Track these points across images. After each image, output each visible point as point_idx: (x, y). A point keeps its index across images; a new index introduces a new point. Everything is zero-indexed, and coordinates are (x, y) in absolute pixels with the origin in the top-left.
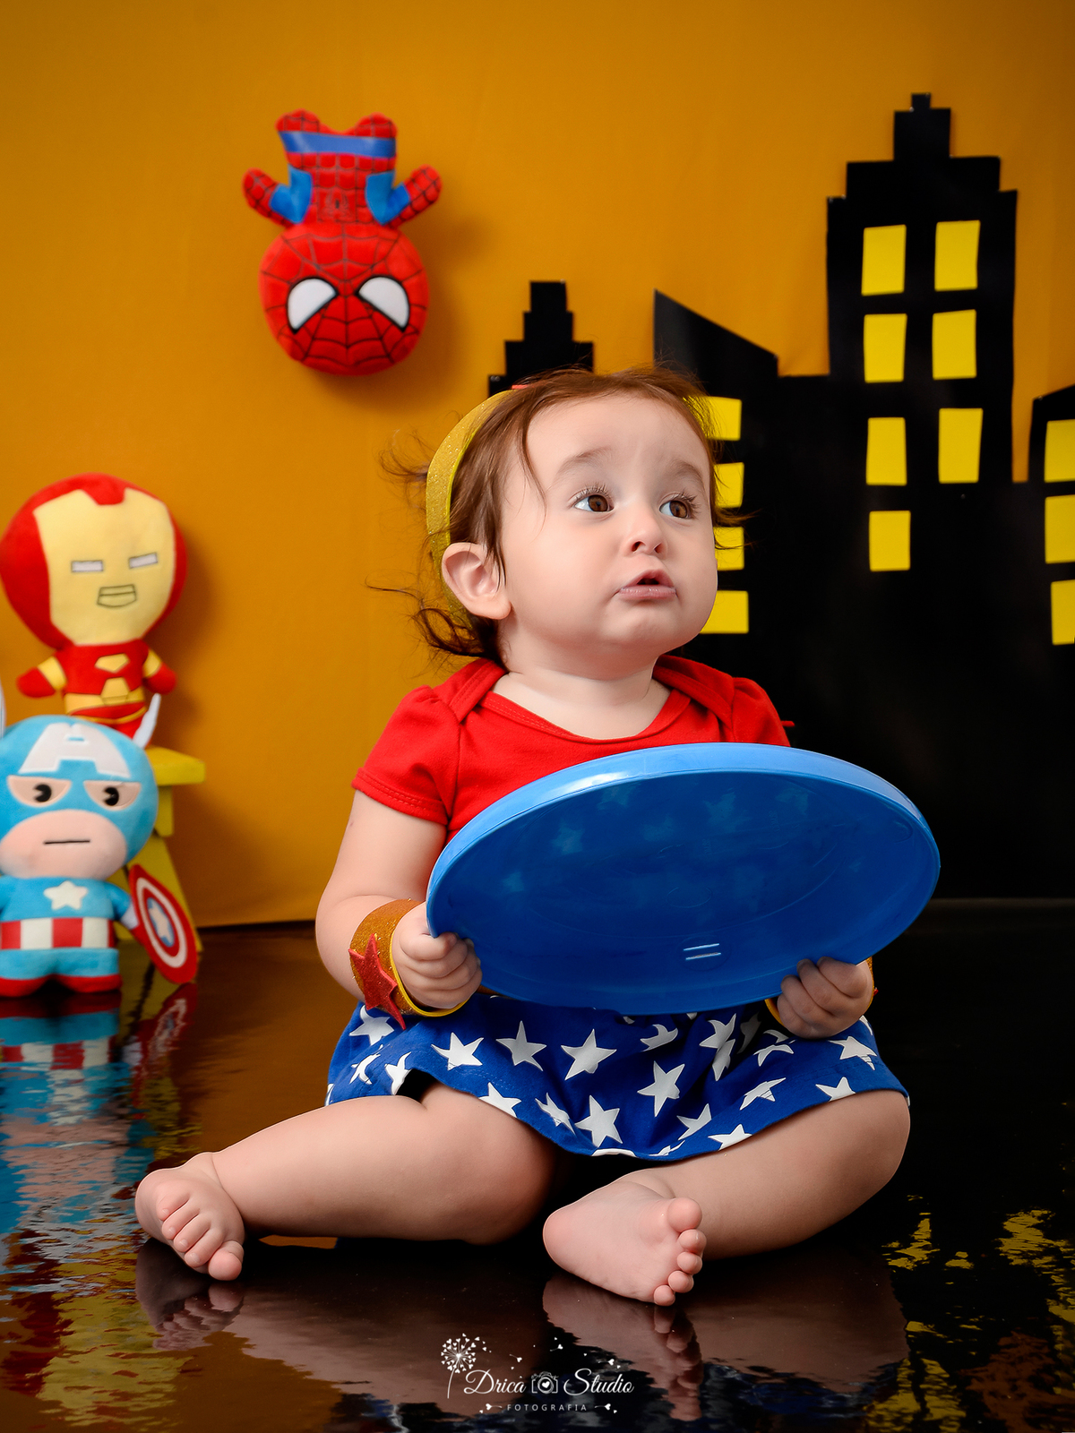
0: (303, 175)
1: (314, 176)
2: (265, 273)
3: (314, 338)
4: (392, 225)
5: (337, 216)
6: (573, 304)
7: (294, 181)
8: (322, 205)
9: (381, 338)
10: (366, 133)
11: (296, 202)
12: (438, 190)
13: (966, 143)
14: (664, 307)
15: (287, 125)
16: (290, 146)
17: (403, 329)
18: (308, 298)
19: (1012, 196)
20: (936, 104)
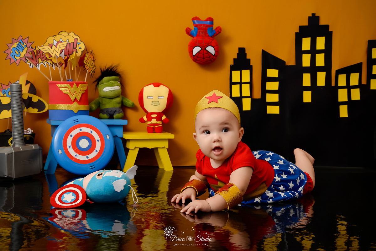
0: (196, 28)
1: (198, 28)
2: (189, 46)
3: (197, 57)
4: (213, 37)
5: (202, 35)
6: (246, 52)
7: (195, 29)
8: (199, 33)
9: (210, 57)
10: (208, 20)
11: (195, 33)
12: (221, 31)
13: (322, 22)
14: (264, 52)
15: (193, 19)
16: (194, 23)
17: (214, 56)
18: (196, 50)
19: (332, 32)
20: (317, 15)
